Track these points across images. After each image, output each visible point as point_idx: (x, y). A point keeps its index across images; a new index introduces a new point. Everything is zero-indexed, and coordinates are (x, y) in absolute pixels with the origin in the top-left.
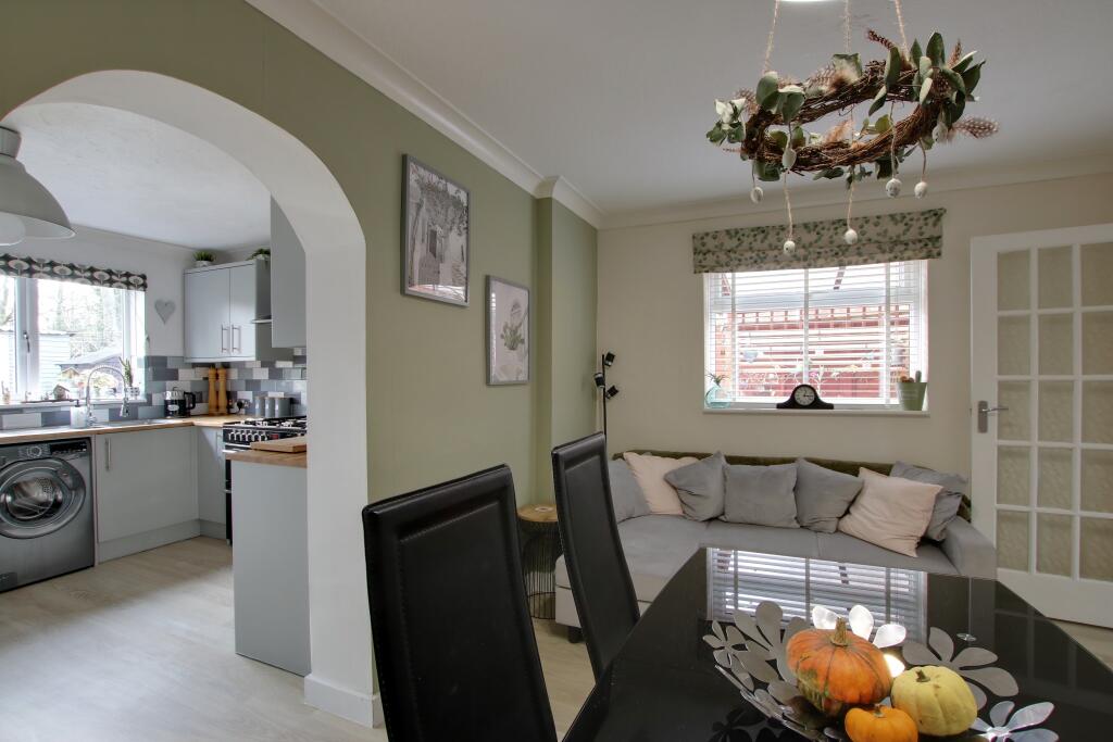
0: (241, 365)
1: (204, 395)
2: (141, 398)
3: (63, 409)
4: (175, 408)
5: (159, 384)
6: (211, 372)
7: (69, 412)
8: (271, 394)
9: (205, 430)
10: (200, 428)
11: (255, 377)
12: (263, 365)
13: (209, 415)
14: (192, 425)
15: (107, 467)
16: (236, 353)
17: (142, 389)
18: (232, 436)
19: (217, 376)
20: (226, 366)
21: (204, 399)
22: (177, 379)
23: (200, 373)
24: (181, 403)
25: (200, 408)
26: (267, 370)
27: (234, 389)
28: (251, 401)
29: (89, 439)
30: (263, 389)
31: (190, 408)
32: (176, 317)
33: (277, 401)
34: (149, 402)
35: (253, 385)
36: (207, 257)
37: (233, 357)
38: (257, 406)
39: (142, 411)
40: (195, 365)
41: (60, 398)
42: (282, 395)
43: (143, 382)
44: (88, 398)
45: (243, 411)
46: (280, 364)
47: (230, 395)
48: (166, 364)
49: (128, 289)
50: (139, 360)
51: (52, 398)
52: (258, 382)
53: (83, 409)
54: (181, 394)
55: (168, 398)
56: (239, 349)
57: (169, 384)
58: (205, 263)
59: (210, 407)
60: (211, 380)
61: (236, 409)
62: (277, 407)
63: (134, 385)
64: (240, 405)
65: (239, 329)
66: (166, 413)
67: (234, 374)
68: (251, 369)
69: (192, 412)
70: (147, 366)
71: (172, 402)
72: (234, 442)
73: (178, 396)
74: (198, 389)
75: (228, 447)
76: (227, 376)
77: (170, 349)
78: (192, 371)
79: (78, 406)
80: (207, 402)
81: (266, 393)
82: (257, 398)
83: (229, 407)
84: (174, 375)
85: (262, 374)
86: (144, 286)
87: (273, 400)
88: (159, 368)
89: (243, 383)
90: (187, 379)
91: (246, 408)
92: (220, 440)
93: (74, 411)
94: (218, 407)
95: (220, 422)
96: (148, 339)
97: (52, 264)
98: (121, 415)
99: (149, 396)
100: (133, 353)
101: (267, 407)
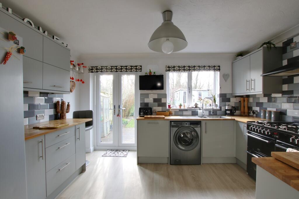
0: (254, 96)
1: (239, 108)
2: (218, 108)
3: (197, 110)
4: (228, 112)
5: (224, 103)
6: (242, 99)
7: (198, 111)
8: (269, 109)
9: (239, 123)
10: (237, 121)
11: (261, 101)
12: (265, 95)
13: (241, 115)
14: (234, 120)
15: (206, 132)
16: (253, 91)
17: (218, 105)
18: (251, 128)
19: (244, 100)
20: (248, 96)
21: (239, 109)
22: (230, 102)
23: (238, 99)
24: (231, 110)
25: (237, 112)
26: (267, 98)
27: (251, 106)
28: (259, 111)
29: (201, 121)
30: (264, 106)
31: (234, 113)
32: (229, 80)
33: (272, 113)
34: (221, 109)
35: (260, 104)
36: (241, 54)
37: (252, 92)
38: (262, 114)
39: (218, 112)
40: (236, 97)
41: (196, 107)
42: (275, 110)
43: (219, 102)
44: (203, 107)
45: (255, 115)
46: (273, 95)
47: (250, 108)
48: (226, 96)
49: (215, 71)
50: (218, 95)
51: (194, 107)
52: (262, 103)
53: (201, 111)
54: (231, 107)
55: (226, 108)
56: (254, 89)
57: (227, 103)
58: (240, 57)
59: (241, 112)
60: (242, 102)
61: (252, 114)
62: (273, 116)
63: (216, 103)
64: (254, 113)
65: (254, 80)
66: (226, 114)
67: (251, 100)
68: (259, 98)
69: (235, 114)
70: (220, 97)
71: (228, 110)
72: (252, 131)
73: (230, 108)
74: (237, 105)
75: (249, 133)
76: (248, 101)
77: (228, 91)
78: (235, 99)
79: (200, 110)
80: (240, 110)
81: (266, 109)
82: (262, 111)
83: (249, 113)
84: (229, 100)
85: (265, 100)
86: (219, 70)
87: (270, 112)
88: (224, 98)
89: (255, 104)
90: (233, 102)
91: (256, 114)
92: (246, 128)
93: (199, 111)
94: (244, 113)
95: (245, 120)
96: (220, 88)
97: (194, 67)
98: (211, 113)
99: (220, 107)
100: (216, 93)
101: (267, 115)
